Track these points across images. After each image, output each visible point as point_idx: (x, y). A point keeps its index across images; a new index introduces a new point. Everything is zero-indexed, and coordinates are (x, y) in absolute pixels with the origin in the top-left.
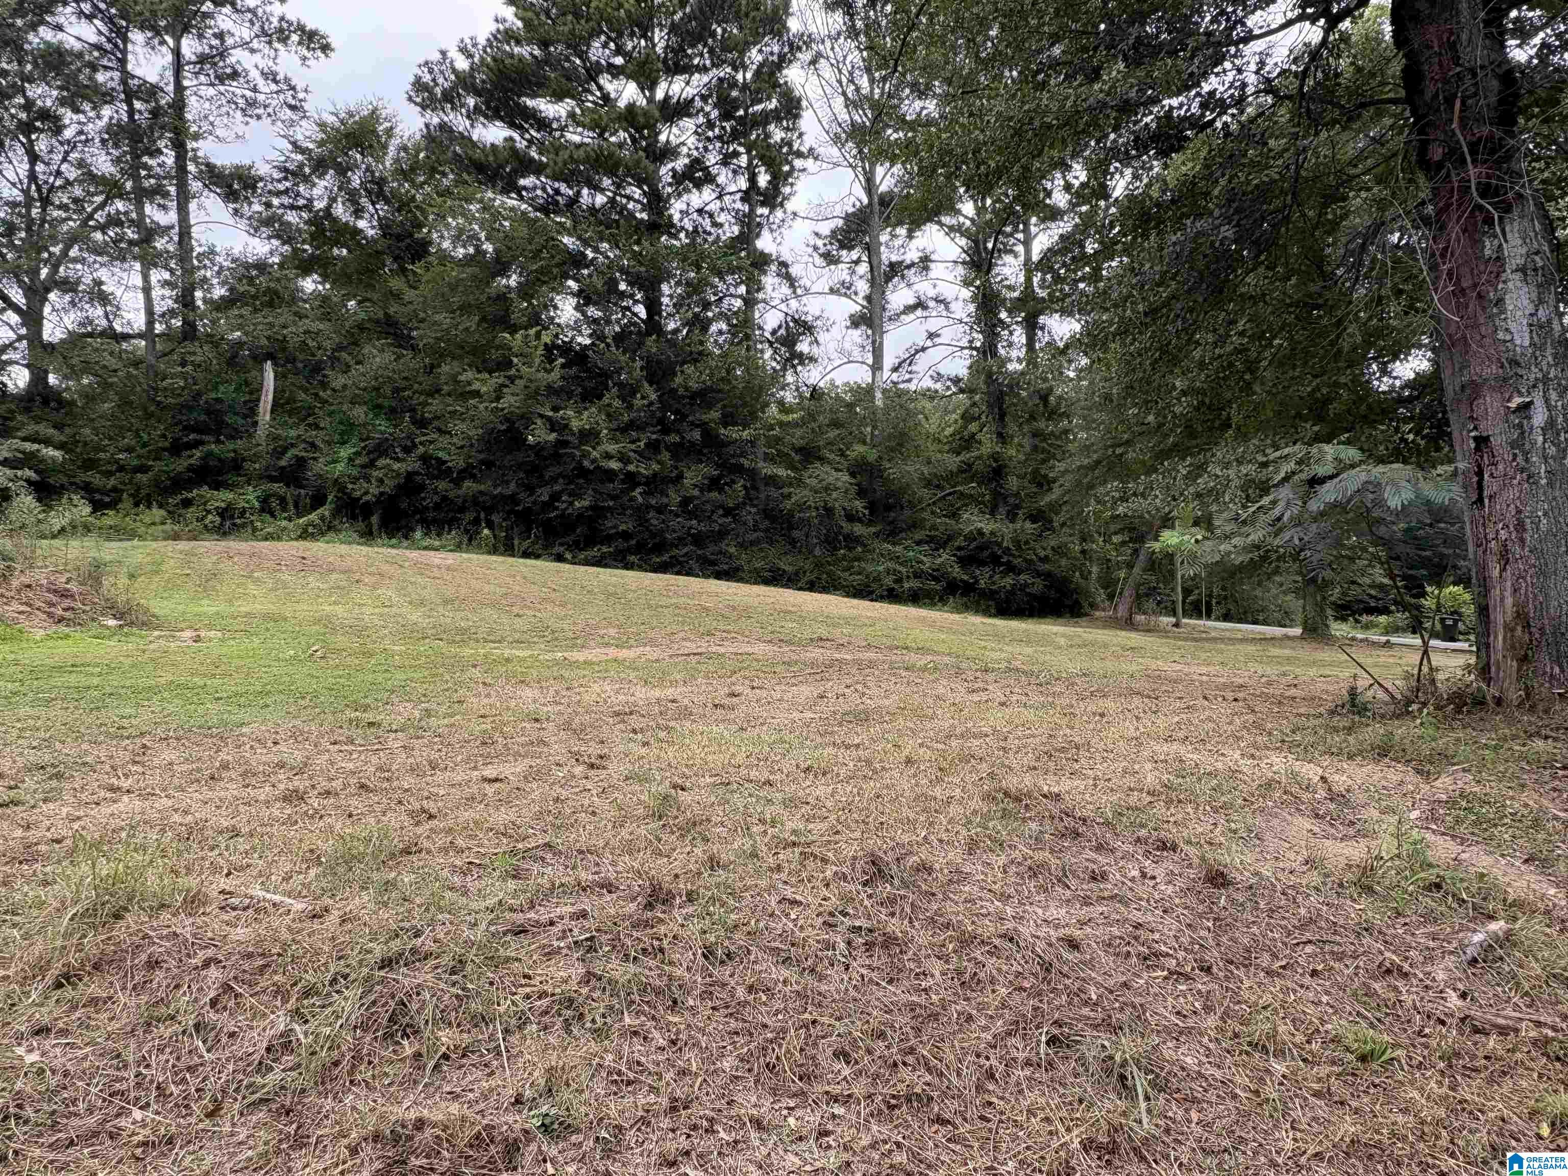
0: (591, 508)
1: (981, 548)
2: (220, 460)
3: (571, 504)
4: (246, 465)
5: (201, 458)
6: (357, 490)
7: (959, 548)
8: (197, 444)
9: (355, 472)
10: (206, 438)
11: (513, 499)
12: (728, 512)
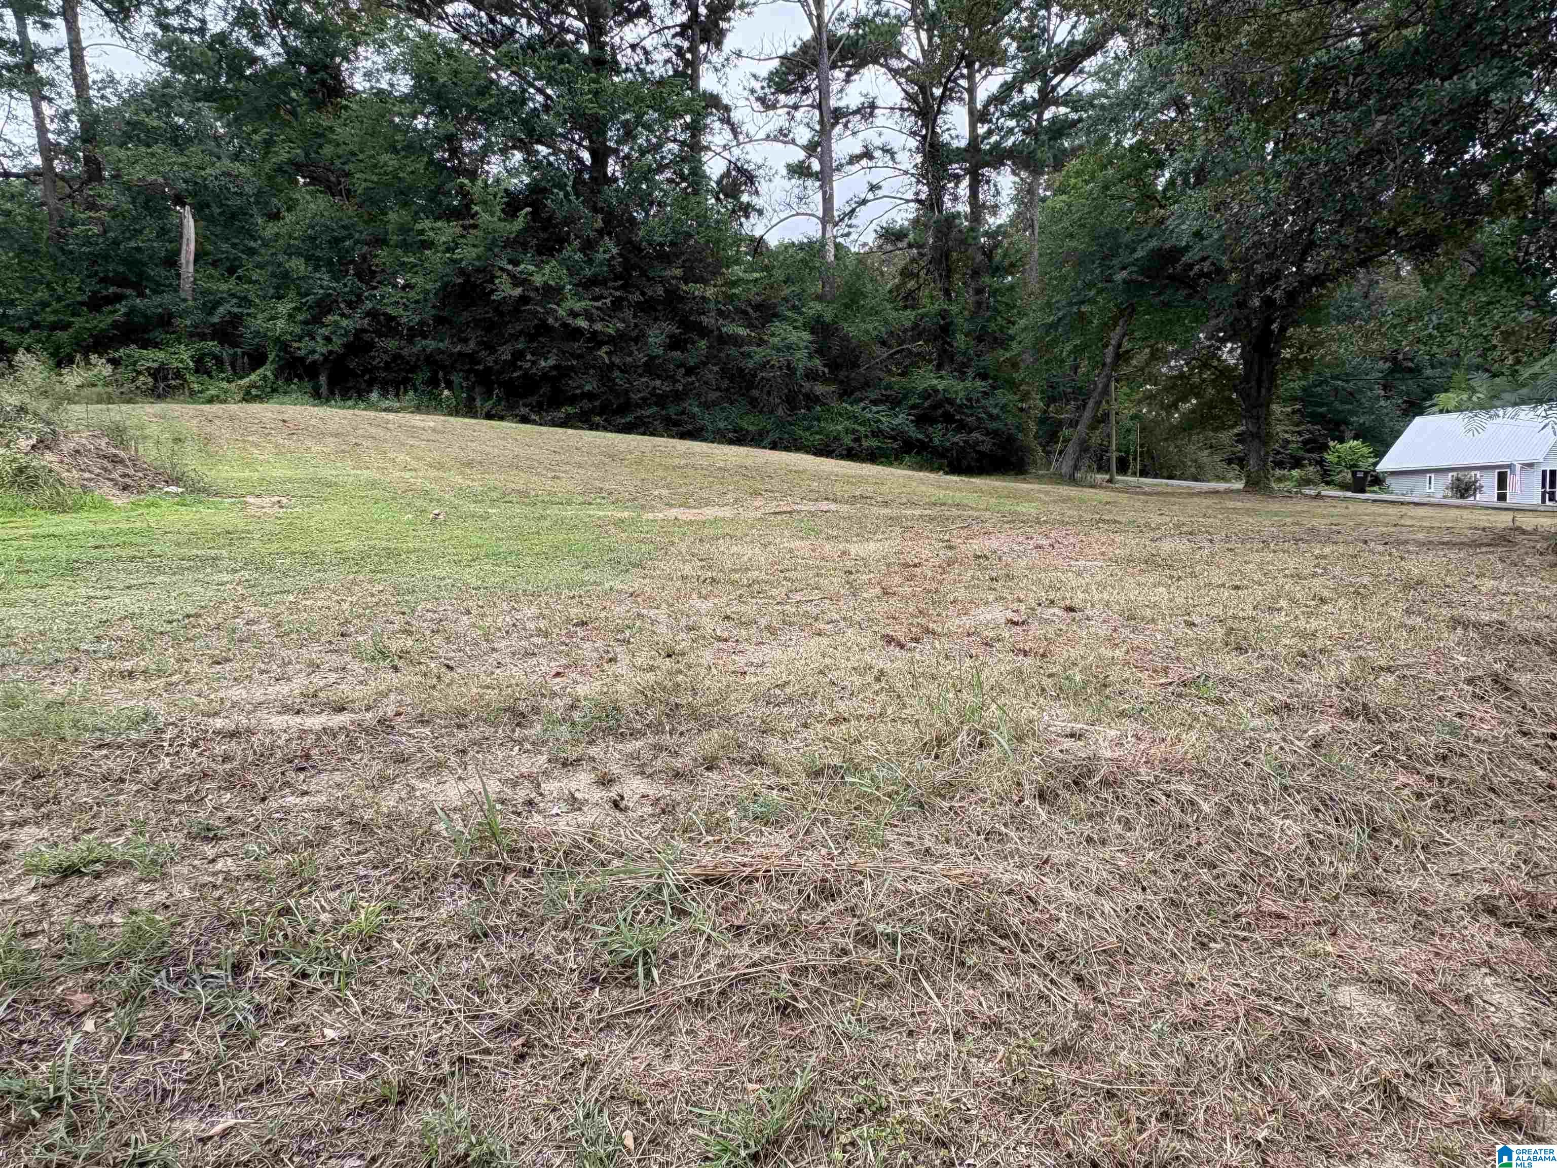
0: (555, 367)
1: (934, 407)
2: (145, 316)
3: (534, 363)
4: (177, 321)
5: (125, 314)
6: (302, 348)
7: (913, 407)
8: (118, 298)
9: (298, 330)
10: (128, 292)
11: (472, 358)
12: (690, 371)
